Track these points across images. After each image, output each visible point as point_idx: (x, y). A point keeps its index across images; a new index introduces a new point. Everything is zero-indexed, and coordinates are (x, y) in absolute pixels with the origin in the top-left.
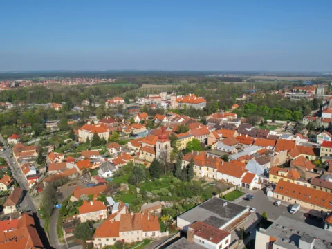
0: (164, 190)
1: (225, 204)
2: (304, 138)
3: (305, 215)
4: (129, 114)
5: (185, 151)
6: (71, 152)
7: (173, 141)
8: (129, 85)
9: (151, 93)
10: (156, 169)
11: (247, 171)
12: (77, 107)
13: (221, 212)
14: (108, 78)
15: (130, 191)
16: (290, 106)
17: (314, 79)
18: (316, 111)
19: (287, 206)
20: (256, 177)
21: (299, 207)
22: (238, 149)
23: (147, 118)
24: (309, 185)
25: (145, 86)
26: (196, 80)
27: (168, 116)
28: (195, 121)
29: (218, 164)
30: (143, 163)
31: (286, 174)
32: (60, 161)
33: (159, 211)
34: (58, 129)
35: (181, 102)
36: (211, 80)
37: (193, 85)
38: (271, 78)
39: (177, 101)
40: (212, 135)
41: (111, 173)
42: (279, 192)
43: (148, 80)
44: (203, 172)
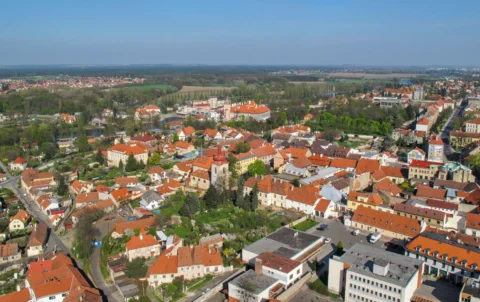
0: (224, 221)
1: (296, 235)
2: (392, 156)
3: (386, 244)
4: (168, 129)
5: (247, 175)
6: (101, 179)
7: (232, 162)
8: (164, 88)
9: (195, 99)
10: (212, 198)
11: (320, 197)
12: (96, 120)
13: (292, 242)
14: (133, 76)
15: (183, 224)
16: (379, 115)
17: (414, 76)
18: (411, 122)
19: (367, 235)
20: (332, 203)
21: (379, 237)
22: (311, 171)
23: (193, 134)
24: (392, 211)
25: (186, 88)
26: (256, 79)
27: (222, 130)
28: (257, 138)
29: (286, 190)
30: (195, 191)
31: (366, 200)
32: (88, 191)
33: (220, 244)
34: (75, 150)
35: (237, 112)
36: (276, 79)
37: (252, 87)
38: (356, 75)
39: (232, 110)
40: (278, 155)
41: (156, 204)
42: (358, 220)
43: (190, 80)
44: (269, 200)
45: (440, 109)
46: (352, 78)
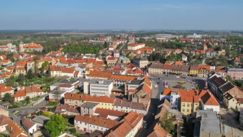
11: (75, 70)
13: (68, 83)
17: (107, 33)
20: (80, 72)
22: (68, 65)
26: (29, 35)
27: (22, 55)
29: (61, 69)
31: (92, 70)
35: (27, 48)
38: (79, 34)
39: (24, 47)
40: (53, 60)
42: (90, 76)
45: (118, 43)
46: (77, 35)
